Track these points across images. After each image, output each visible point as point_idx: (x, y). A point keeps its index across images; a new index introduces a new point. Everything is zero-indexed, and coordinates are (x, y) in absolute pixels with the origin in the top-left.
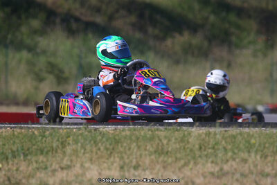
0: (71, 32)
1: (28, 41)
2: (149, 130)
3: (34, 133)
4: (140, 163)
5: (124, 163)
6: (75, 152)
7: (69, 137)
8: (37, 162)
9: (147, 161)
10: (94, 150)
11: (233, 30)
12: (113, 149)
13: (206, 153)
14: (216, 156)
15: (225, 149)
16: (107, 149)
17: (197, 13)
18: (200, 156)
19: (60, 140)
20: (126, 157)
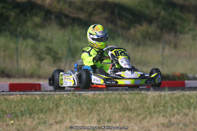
0: (63, 26)
1: (32, 32)
2: (118, 94)
3: (36, 98)
4: (112, 118)
5: (101, 118)
6: (66, 111)
7: (61, 100)
8: (38, 119)
9: (117, 116)
10: (79, 109)
11: (178, 21)
12: (93, 108)
13: (158, 110)
14: (166, 112)
15: (172, 107)
16: (88, 109)
17: (152, 9)
18: (154, 112)
19: (55, 102)
20: (101, 114)
